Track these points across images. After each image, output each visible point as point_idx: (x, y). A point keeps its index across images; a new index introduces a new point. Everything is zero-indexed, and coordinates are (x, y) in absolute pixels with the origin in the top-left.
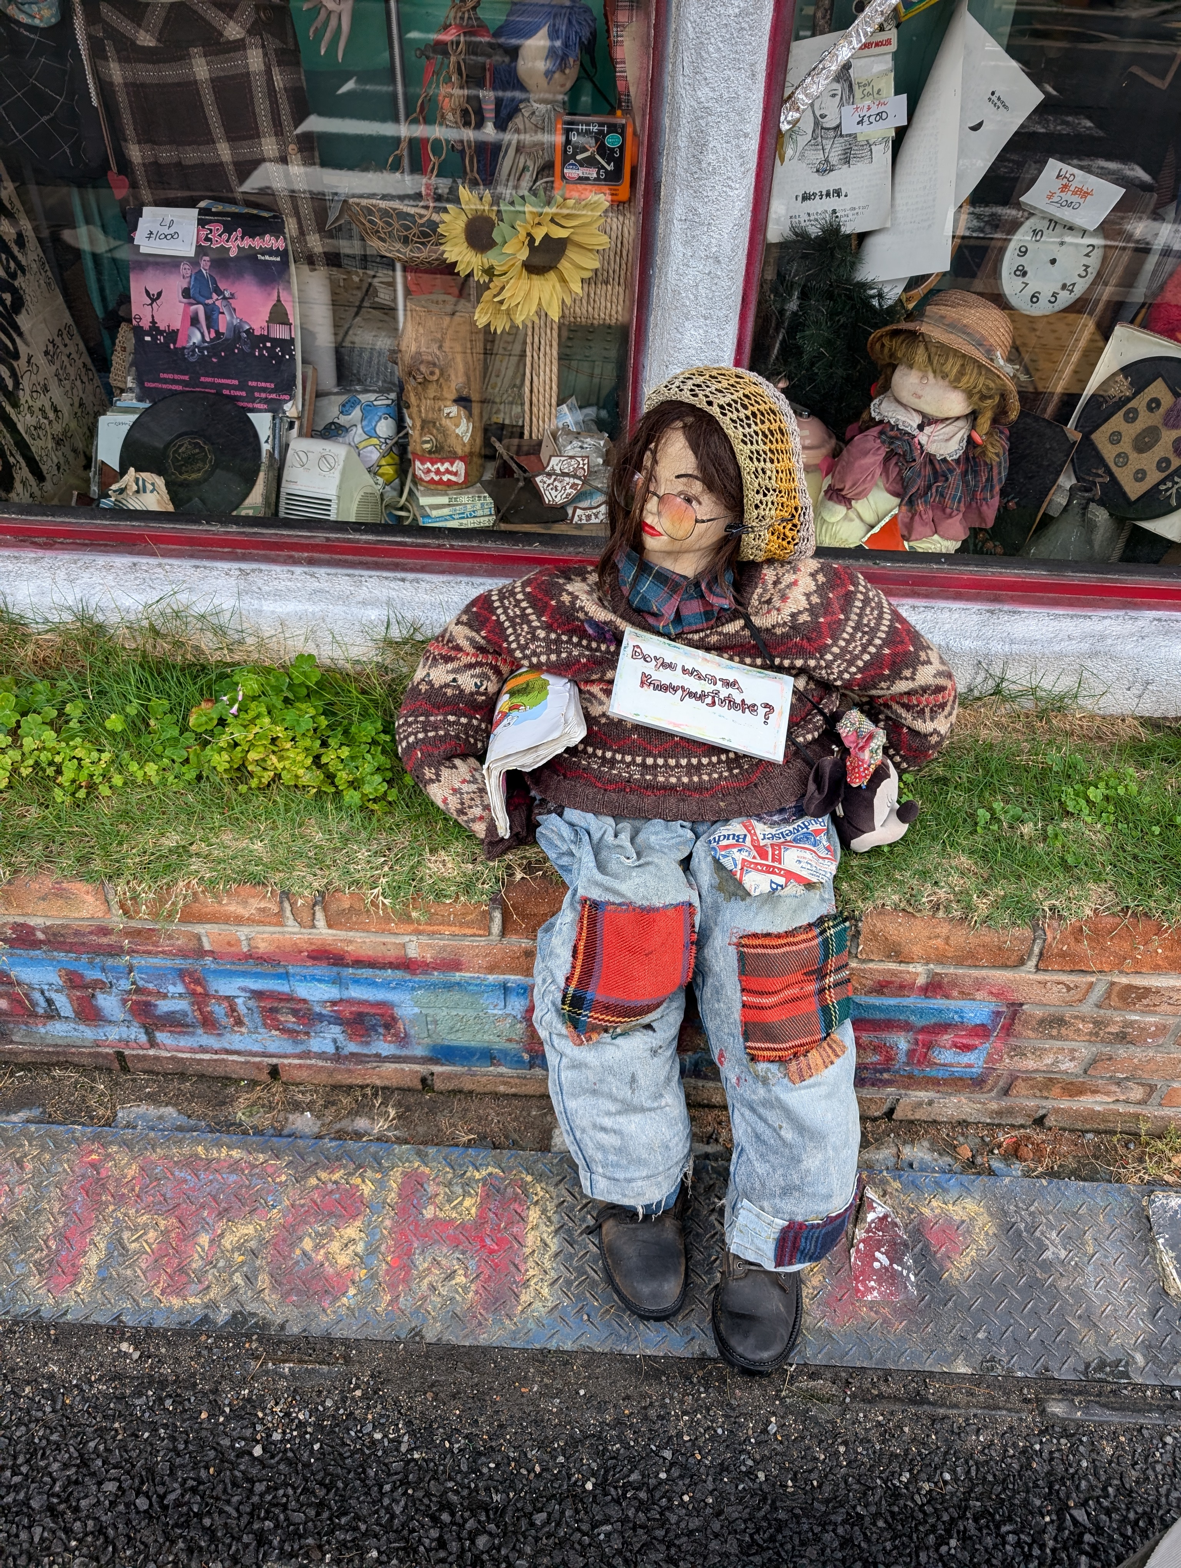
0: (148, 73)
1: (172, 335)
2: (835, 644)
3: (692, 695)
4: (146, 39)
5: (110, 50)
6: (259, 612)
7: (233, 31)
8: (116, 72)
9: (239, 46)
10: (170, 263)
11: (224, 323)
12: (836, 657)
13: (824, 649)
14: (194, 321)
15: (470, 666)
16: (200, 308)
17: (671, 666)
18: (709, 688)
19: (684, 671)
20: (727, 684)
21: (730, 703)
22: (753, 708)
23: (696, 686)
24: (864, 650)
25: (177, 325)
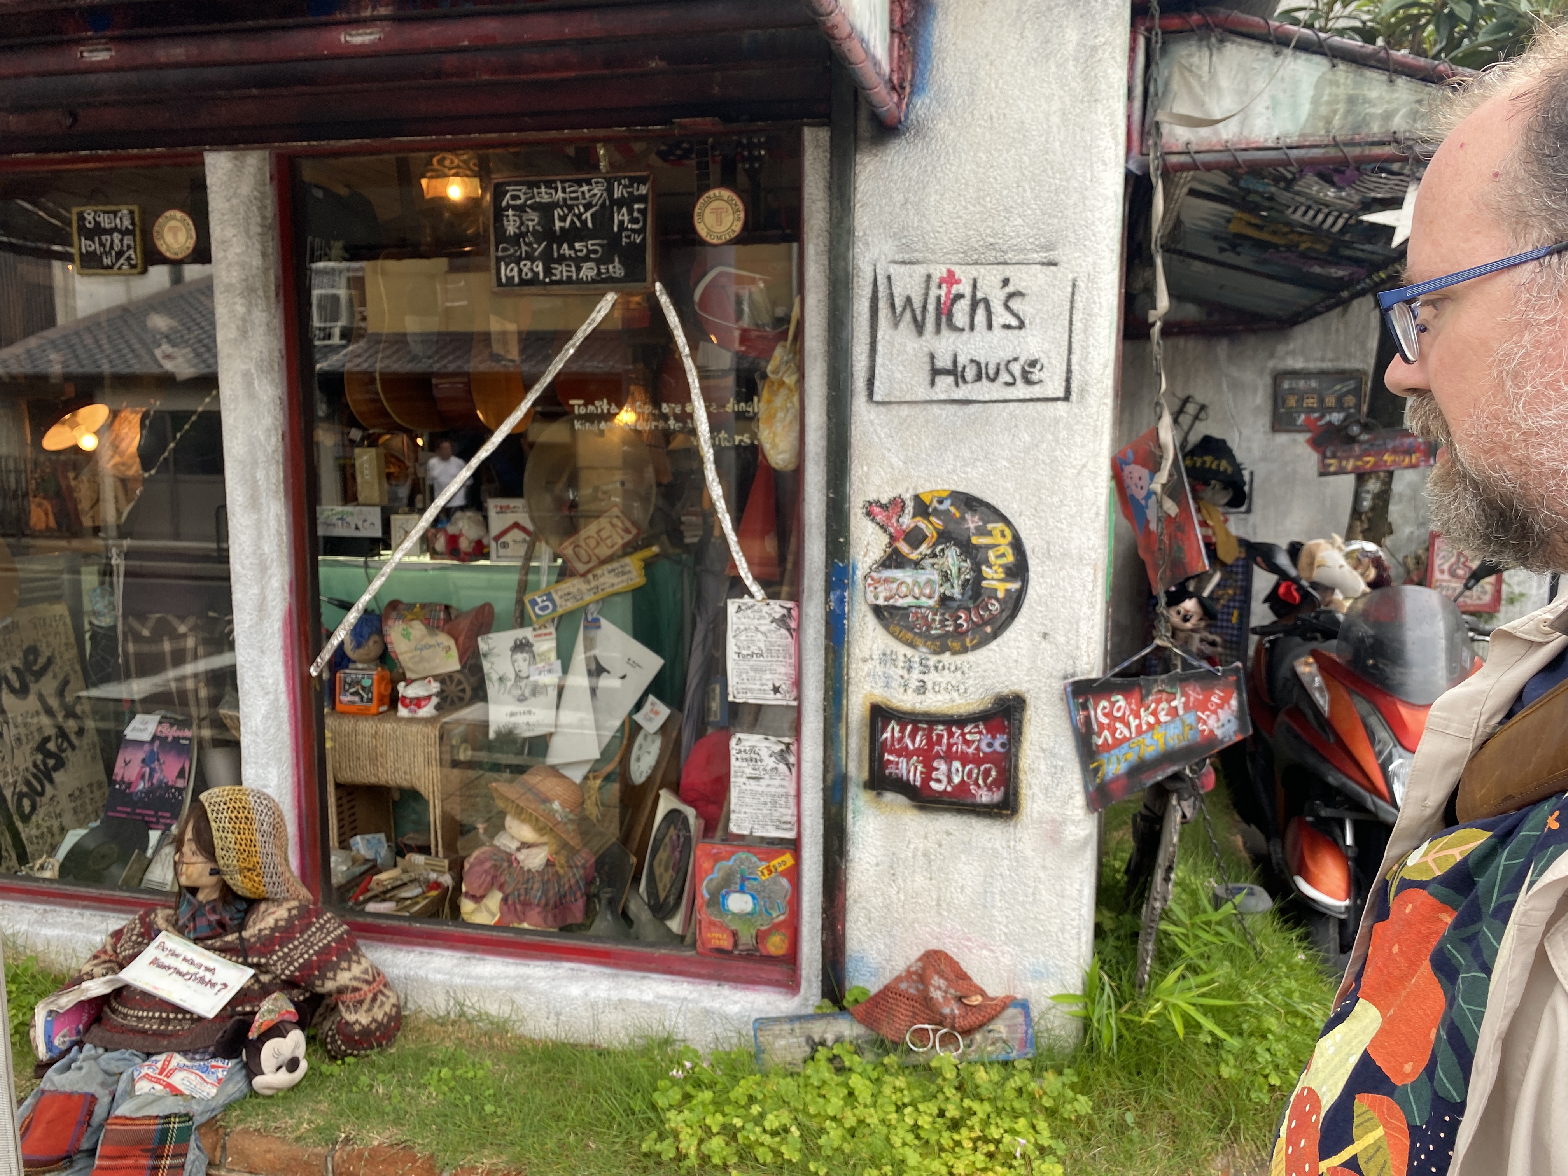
0: (146, 648)
1: (129, 785)
2: (281, 950)
3: (180, 973)
4: (146, 633)
5: (130, 637)
6: (38, 934)
7: (182, 629)
8: (131, 648)
9: (184, 636)
10: (140, 744)
11: (157, 776)
12: (279, 958)
13: (273, 952)
14: (142, 777)
15: (105, 962)
16: (147, 770)
17: (177, 956)
18: (193, 970)
19: (185, 959)
20: (207, 969)
21: (202, 981)
22: (213, 985)
23: (184, 967)
24: (302, 955)
25: (133, 778)
